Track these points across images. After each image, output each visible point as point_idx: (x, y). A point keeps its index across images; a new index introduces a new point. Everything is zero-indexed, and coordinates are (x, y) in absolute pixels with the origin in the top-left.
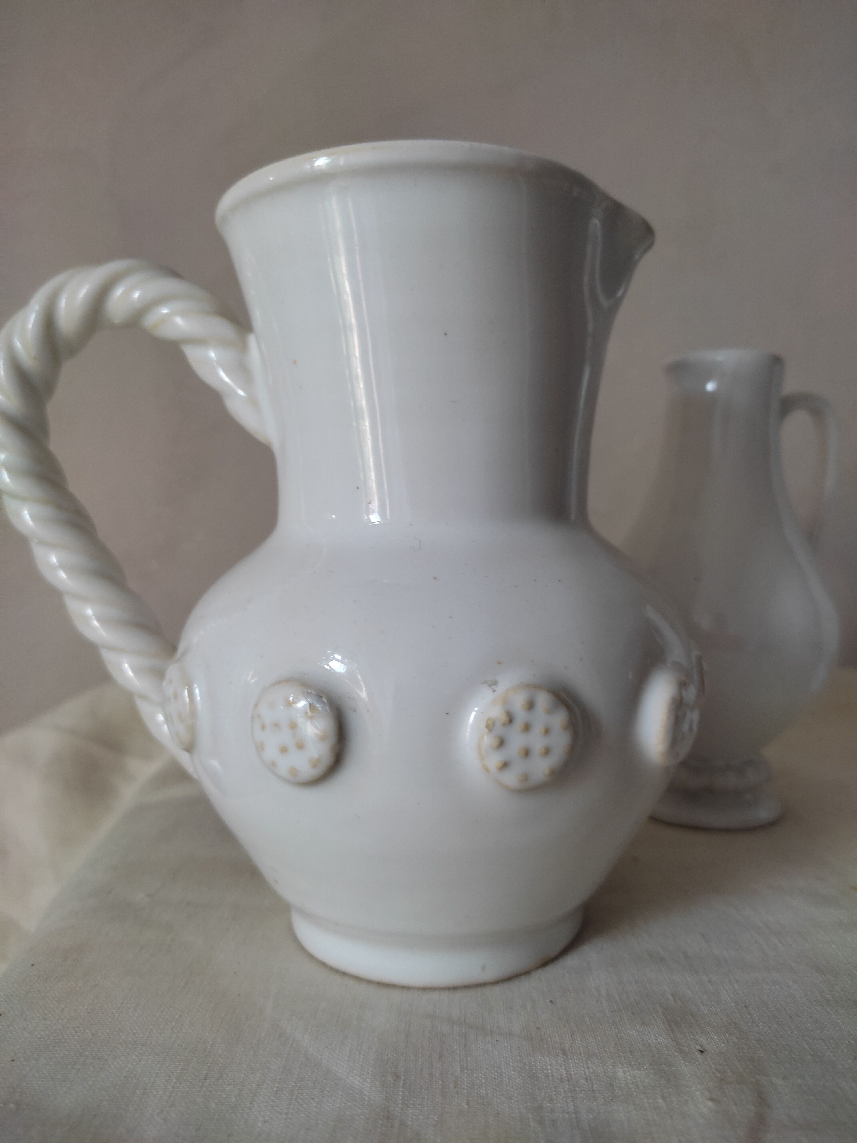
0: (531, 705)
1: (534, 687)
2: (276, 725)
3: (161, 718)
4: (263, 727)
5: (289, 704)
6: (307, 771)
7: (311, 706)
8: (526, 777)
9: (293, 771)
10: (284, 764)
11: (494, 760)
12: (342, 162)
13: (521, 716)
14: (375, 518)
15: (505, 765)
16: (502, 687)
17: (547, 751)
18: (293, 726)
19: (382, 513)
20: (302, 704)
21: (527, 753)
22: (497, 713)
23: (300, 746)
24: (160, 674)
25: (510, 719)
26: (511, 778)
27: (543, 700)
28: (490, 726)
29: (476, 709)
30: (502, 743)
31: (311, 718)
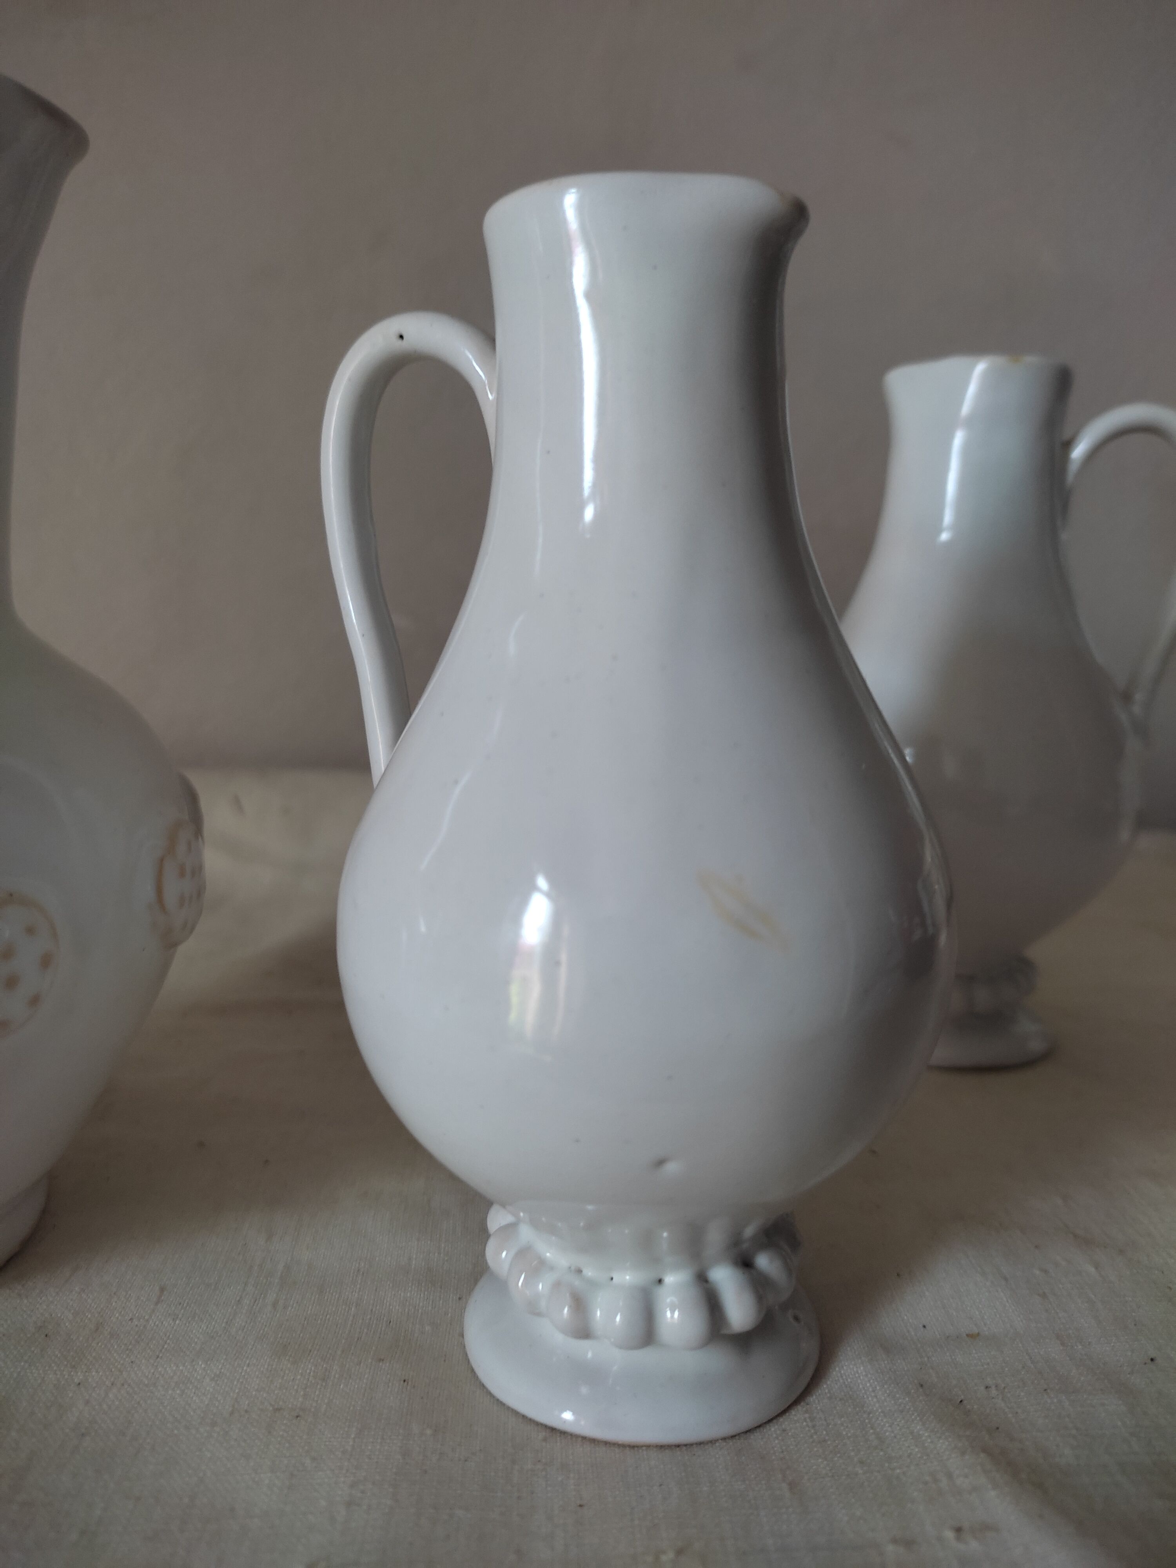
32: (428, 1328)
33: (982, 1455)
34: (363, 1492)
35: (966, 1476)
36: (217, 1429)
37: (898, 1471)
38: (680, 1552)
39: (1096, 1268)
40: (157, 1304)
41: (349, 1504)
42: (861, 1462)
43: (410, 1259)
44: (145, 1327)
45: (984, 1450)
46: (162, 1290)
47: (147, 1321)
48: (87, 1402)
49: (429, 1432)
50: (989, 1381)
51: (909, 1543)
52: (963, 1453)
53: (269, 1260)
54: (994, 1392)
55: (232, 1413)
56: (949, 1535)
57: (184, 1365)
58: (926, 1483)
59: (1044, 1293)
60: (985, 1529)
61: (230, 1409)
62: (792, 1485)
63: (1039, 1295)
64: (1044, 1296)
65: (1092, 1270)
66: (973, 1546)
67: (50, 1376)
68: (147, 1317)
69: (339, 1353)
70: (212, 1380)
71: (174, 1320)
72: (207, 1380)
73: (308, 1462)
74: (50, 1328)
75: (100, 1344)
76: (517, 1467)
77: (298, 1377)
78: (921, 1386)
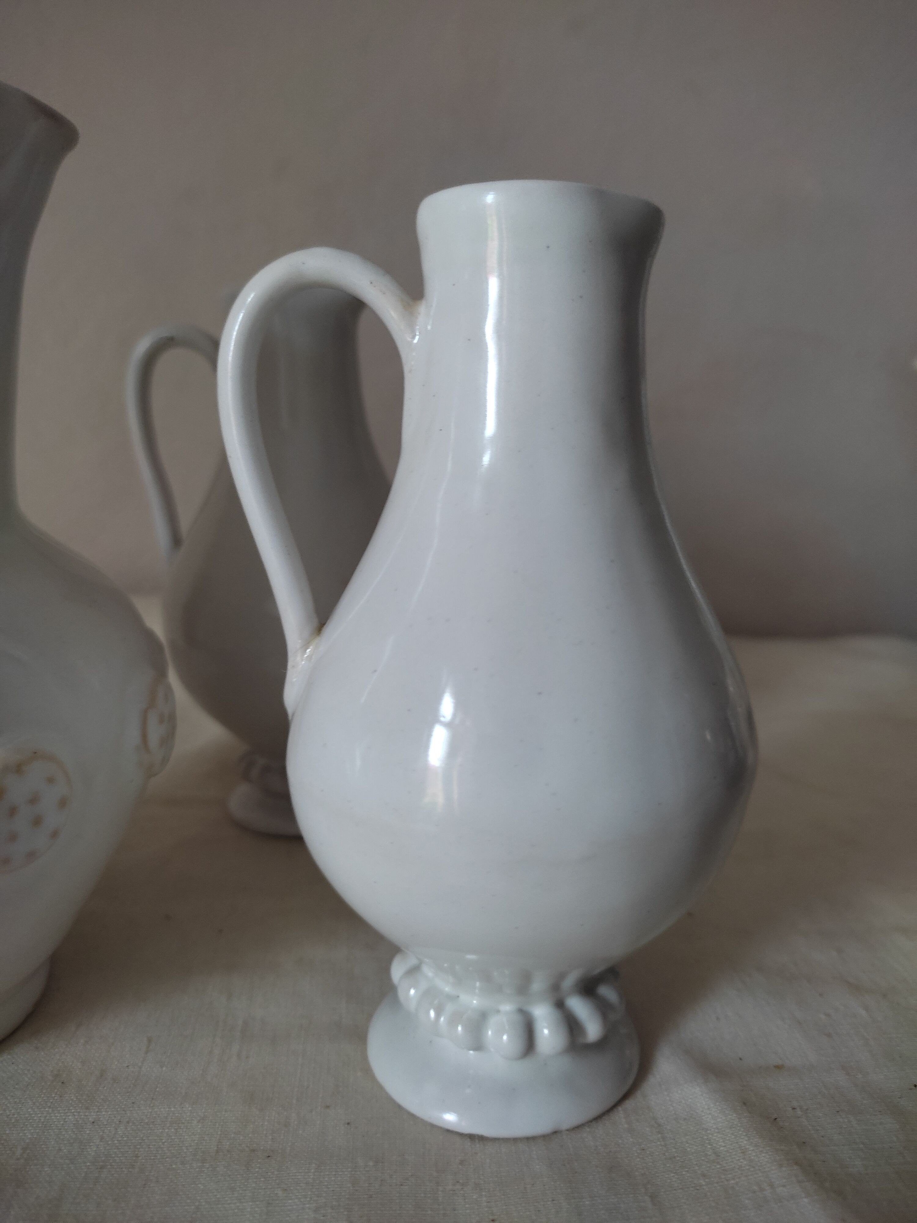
33: (795, 1167)
35: (784, 1186)
36: (207, 1165)
37: (732, 1182)
39: (867, 1011)
40: (147, 1052)
42: (704, 1176)
44: (139, 1073)
45: (796, 1163)
46: (150, 1040)
47: (140, 1067)
48: (102, 1138)
49: (371, 1163)
50: (795, 1104)
52: (781, 1166)
53: (230, 1016)
54: (799, 1112)
55: (217, 1152)
57: (174, 1108)
58: (754, 1192)
61: (216, 1148)
62: (653, 1197)
63: (825, 1034)
64: (829, 1035)
65: (863, 1013)
67: (70, 1117)
68: (140, 1064)
69: (294, 1101)
70: (199, 1122)
71: (162, 1067)
72: (195, 1122)
73: (280, 1193)
74: (64, 1076)
75: (105, 1088)
76: (441, 1188)
77: (266, 1123)
78: (745, 1104)
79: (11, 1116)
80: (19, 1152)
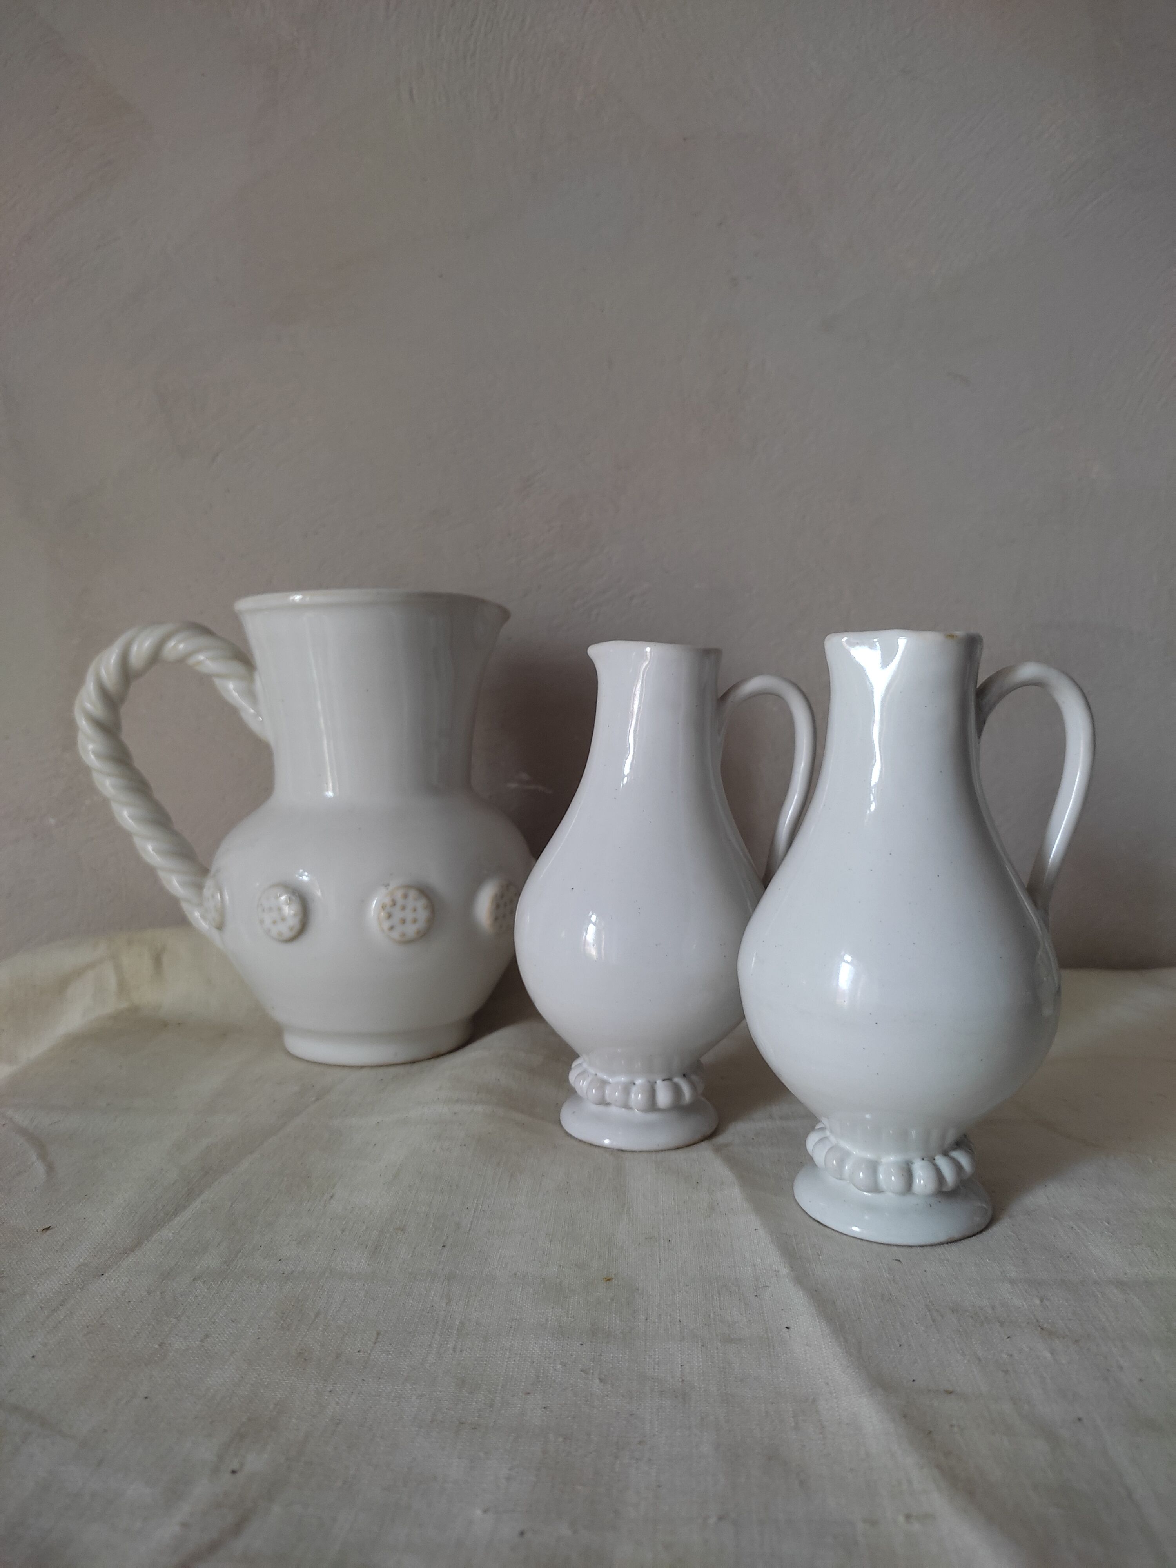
0: (405, 896)
1: (408, 887)
2: (270, 909)
3: (197, 914)
4: (263, 910)
5: (277, 898)
6: (287, 934)
7: (289, 898)
8: (403, 935)
9: (280, 934)
10: (275, 930)
11: (386, 925)
12: (308, 599)
13: (400, 901)
14: (330, 794)
15: (392, 928)
16: (391, 888)
17: (415, 921)
18: (280, 909)
19: (334, 791)
20: (283, 898)
21: (403, 921)
22: (387, 901)
23: (283, 919)
24: (199, 887)
25: (394, 904)
26: (396, 935)
27: (412, 894)
28: (383, 907)
29: (377, 898)
30: (390, 916)
31: (289, 904)
32: (559, 1366)
34: (517, 1473)
35: (921, 1483)
36: (423, 1430)
37: (876, 1477)
38: (721, 1518)
39: (1052, 1354)
41: (508, 1479)
42: (852, 1471)
43: (547, 1320)
44: (368, 1358)
46: (378, 1334)
47: (370, 1354)
48: (338, 1403)
49: (561, 1439)
50: (954, 1422)
51: (874, 1523)
53: (449, 1317)
54: (955, 1429)
55: (432, 1421)
56: (901, 1519)
57: (397, 1386)
58: (893, 1486)
59: (1007, 1370)
60: (927, 1517)
61: (431, 1418)
62: (802, 1482)
63: (1003, 1371)
65: (1048, 1355)
66: (916, 1527)
67: (312, 1386)
68: (369, 1352)
69: (500, 1388)
70: (417, 1398)
71: (387, 1355)
72: (414, 1397)
73: (481, 1454)
74: (306, 1354)
75: (340, 1367)
76: (618, 1462)
77: (474, 1403)
78: (905, 1416)
79: (264, 1380)
80: (272, 1407)
